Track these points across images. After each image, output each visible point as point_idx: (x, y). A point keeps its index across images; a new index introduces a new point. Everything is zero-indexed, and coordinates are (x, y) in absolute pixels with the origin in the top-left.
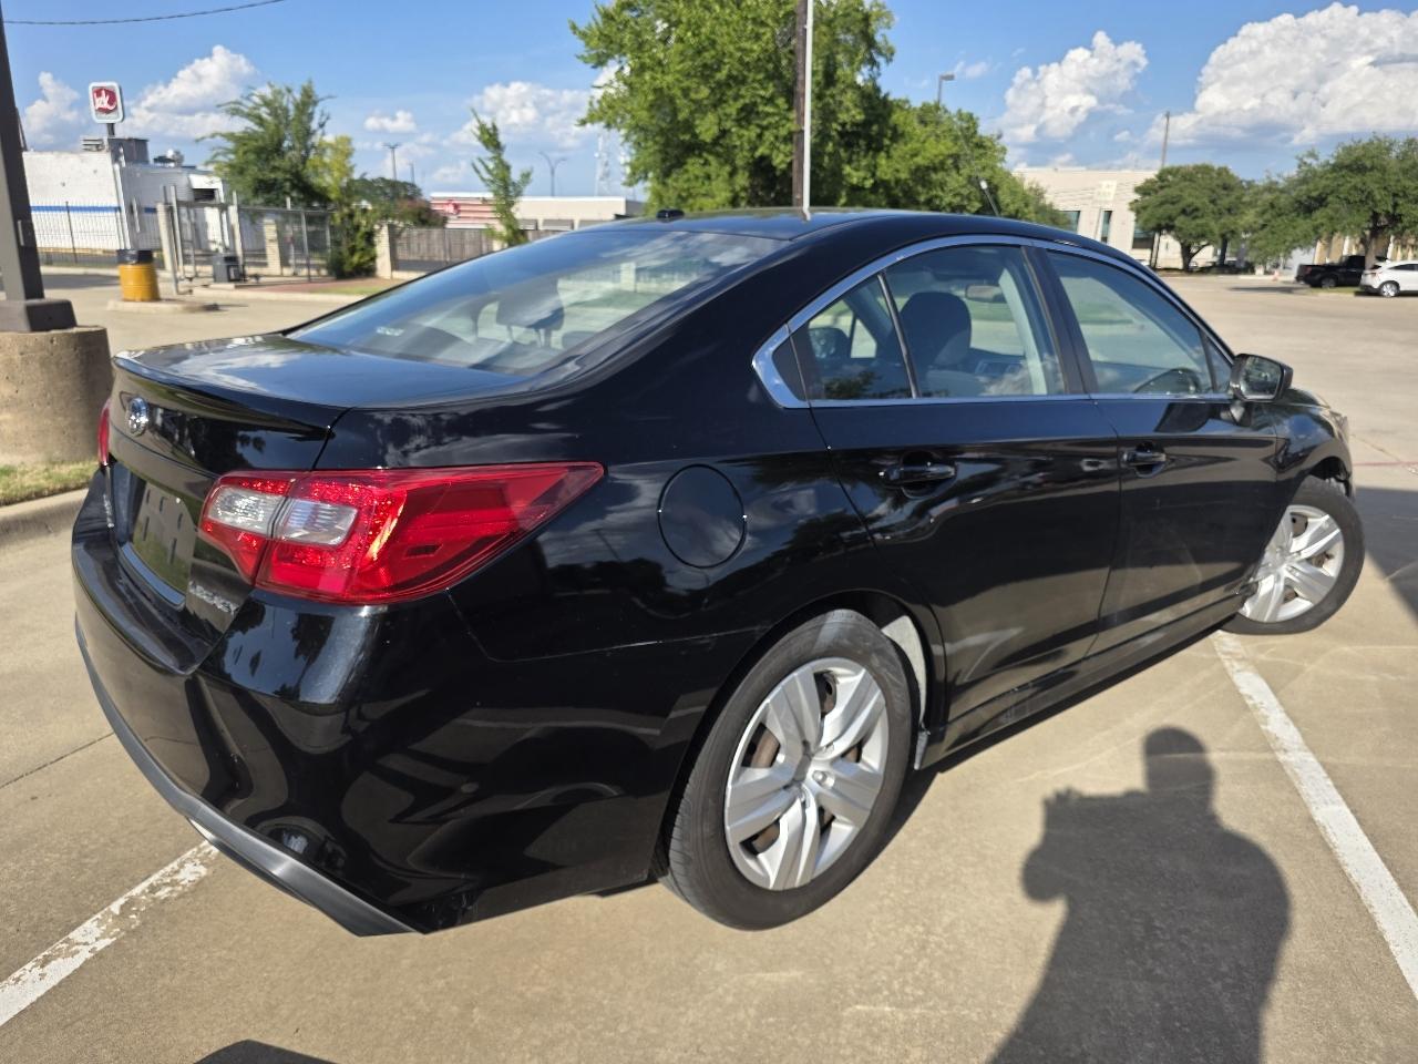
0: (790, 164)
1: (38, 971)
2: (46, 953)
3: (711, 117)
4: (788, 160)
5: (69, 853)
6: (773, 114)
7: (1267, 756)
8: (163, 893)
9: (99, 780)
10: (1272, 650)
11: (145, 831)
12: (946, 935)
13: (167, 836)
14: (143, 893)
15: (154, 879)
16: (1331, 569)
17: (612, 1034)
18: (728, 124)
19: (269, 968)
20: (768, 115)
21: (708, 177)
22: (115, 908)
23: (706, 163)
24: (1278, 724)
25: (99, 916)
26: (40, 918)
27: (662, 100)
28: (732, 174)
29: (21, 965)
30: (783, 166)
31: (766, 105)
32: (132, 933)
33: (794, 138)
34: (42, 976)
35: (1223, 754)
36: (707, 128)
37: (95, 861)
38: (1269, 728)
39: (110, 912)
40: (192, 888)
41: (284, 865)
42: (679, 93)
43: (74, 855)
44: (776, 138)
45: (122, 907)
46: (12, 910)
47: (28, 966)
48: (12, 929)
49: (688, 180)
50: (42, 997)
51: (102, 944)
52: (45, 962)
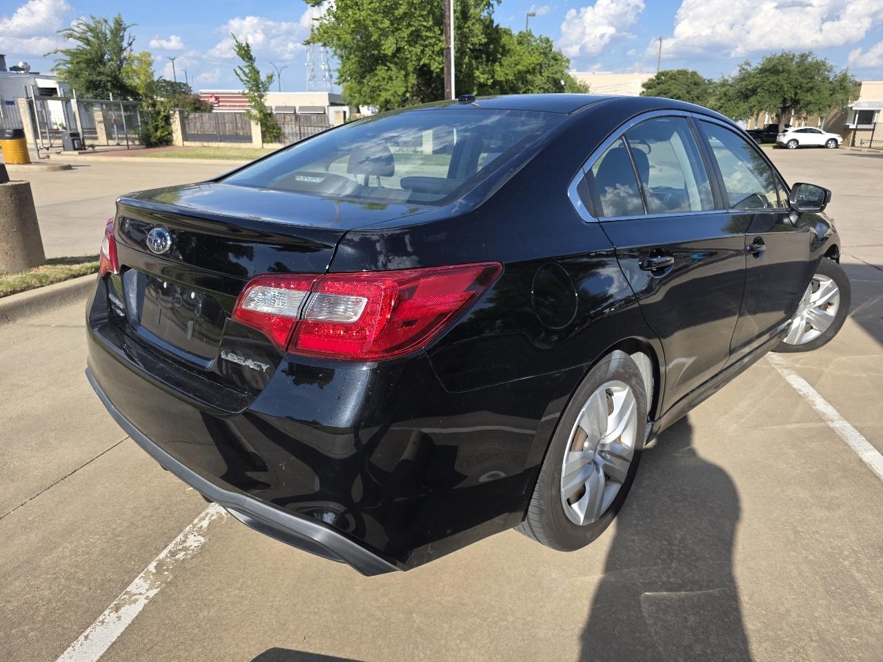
0: (442, 69)
1: (114, 615)
2: (115, 603)
3: (391, 39)
4: (441, 67)
5: (106, 534)
6: (431, 38)
7: (822, 424)
8: (180, 556)
9: (107, 484)
10: (802, 361)
11: (151, 516)
12: (681, 545)
13: (168, 518)
14: (167, 556)
15: (171, 546)
16: (832, 311)
17: (505, 623)
18: (403, 44)
19: (271, 599)
20: (428, 37)
21: (391, 78)
22: (152, 567)
23: (389, 69)
24: (821, 405)
25: (142, 574)
26: (102, 580)
27: (360, 27)
28: (406, 76)
29: (101, 612)
30: (438, 70)
31: (427, 31)
32: (170, 584)
33: (443, 52)
34: (119, 618)
35: (798, 425)
36: (389, 47)
37: (125, 539)
38: (817, 407)
39: (149, 572)
40: (199, 551)
41: (320, 533)
42: (371, 23)
43: (109, 535)
44: (433, 52)
45: (156, 567)
46: (80, 575)
47: (106, 612)
48: (85, 588)
49: (378, 81)
50: (124, 632)
51: (152, 593)
52: (117, 609)
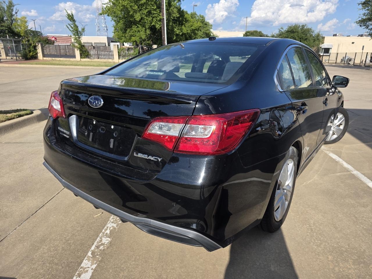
0: (161, 27)
2: (77, 273)
3: (138, 14)
4: (160, 26)
5: (62, 240)
6: (156, 14)
7: (349, 173)
8: (101, 248)
9: (55, 217)
10: (332, 147)
11: (81, 230)
12: (315, 226)
13: (90, 230)
14: (95, 248)
15: (95, 244)
16: (342, 127)
18: (144, 16)
19: (150, 265)
20: (154, 14)
21: (139, 31)
22: (89, 254)
23: (138, 27)
24: (346, 165)
25: (86, 258)
26: (67, 262)
27: (125, 9)
28: (146, 30)
30: (159, 28)
31: (153, 11)
32: (101, 261)
33: (161, 20)
35: (340, 173)
36: (137, 17)
37: (72, 242)
38: (345, 166)
39: (89, 257)
40: (110, 245)
42: (129, 7)
43: (64, 241)
44: (157, 20)
45: (92, 254)
46: (56, 261)
49: (133, 32)
51: (94, 266)
52: (79, 276)
